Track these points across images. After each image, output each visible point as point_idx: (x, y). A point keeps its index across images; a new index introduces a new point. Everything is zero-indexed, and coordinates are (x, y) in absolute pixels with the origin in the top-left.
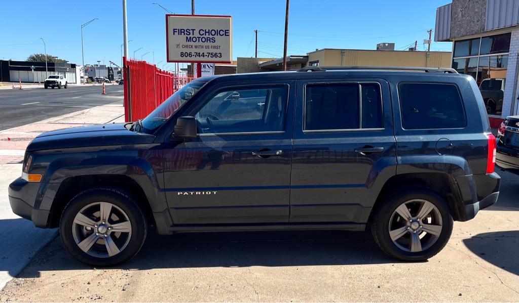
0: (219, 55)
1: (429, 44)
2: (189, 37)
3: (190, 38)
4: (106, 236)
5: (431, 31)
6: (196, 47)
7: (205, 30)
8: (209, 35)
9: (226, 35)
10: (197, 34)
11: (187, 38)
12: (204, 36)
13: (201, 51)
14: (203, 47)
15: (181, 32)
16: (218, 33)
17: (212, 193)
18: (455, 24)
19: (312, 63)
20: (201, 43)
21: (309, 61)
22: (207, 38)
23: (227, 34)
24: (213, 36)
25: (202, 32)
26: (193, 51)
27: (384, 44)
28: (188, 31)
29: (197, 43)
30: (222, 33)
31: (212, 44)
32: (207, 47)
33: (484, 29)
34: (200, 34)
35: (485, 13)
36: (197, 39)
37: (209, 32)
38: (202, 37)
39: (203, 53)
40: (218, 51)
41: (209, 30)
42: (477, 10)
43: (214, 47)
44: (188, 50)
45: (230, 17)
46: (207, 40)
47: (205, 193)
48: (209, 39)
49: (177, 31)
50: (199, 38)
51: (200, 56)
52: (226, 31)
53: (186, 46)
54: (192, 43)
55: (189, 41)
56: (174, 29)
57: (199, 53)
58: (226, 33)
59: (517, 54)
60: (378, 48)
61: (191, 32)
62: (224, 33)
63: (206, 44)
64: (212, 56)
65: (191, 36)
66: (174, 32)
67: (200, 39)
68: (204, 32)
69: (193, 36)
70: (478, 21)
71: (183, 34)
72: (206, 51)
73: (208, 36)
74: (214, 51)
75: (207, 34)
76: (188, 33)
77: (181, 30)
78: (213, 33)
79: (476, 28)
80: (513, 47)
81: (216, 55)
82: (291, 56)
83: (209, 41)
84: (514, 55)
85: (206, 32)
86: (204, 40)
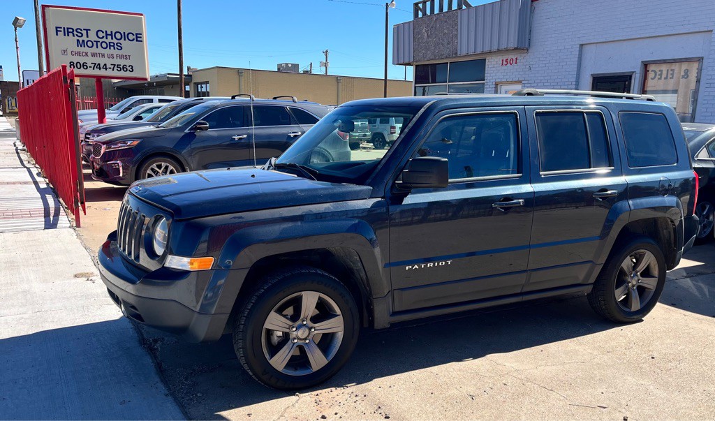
0: (129, 68)
1: (326, 68)
2: (81, 39)
3: (83, 41)
4: (307, 341)
5: (327, 51)
6: (93, 55)
7: (106, 32)
8: (112, 39)
9: (137, 41)
10: (93, 37)
11: (78, 41)
12: (104, 39)
13: (102, 61)
14: (103, 55)
15: (68, 32)
16: (125, 36)
17: (447, 263)
18: (418, 45)
19: (197, 84)
20: (100, 50)
21: (193, 82)
22: (110, 43)
23: (139, 39)
24: (119, 41)
25: (100, 34)
26: (89, 60)
27: (287, 64)
28: (79, 31)
29: (94, 50)
30: (131, 37)
31: (116, 52)
32: (111, 56)
33: (457, 53)
34: (98, 37)
35: (457, 35)
36: (95, 43)
37: (111, 35)
38: (101, 40)
39: (105, 65)
40: (127, 63)
41: (112, 32)
42: (446, 31)
43: (122, 57)
44: (82, 60)
45: (142, 15)
46: (110, 46)
47: (439, 264)
48: (112, 44)
49: (62, 30)
50: (97, 42)
51: (100, 68)
52: (137, 34)
53: (78, 54)
54: (86, 49)
55: (81, 46)
56: (57, 28)
57: (99, 64)
58: (137, 37)
59: (494, 83)
60: (279, 69)
61: (84, 32)
62: (135, 37)
63: (107, 51)
64: (119, 69)
65: (84, 38)
66: (57, 31)
67: (99, 44)
68: (104, 35)
69: (87, 39)
70: (448, 44)
71: (71, 34)
72: (109, 62)
73: (112, 41)
74: (122, 62)
75: (109, 37)
76: (80, 35)
77: (68, 29)
78: (118, 36)
79: (446, 52)
80: (489, 75)
81: (124, 68)
82: (169, 74)
83: (112, 48)
84: (491, 83)
85: (107, 35)
86: (104, 45)
